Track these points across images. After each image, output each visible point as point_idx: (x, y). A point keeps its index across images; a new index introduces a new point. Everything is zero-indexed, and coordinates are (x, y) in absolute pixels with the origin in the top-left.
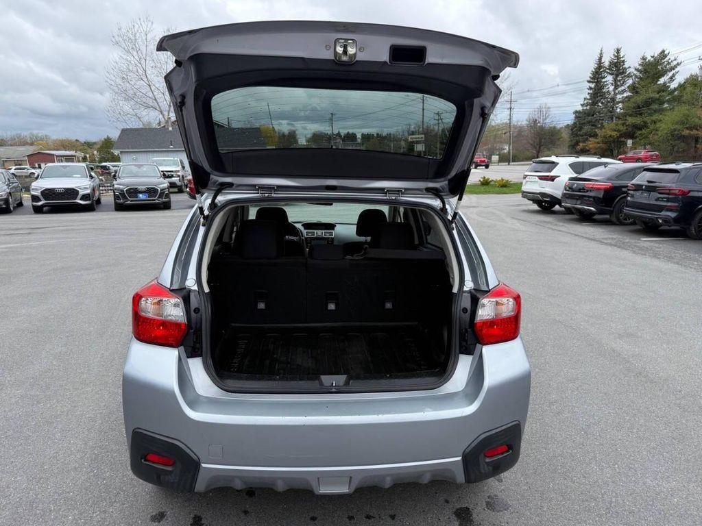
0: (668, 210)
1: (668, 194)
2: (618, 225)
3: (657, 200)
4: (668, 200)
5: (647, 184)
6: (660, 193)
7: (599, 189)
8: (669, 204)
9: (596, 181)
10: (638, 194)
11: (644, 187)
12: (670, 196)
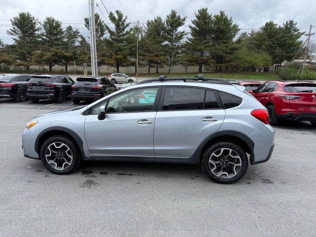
0: (51, 93)
1: (50, 87)
2: (20, 102)
3: (45, 89)
4: (50, 89)
5: (38, 83)
6: (46, 87)
7: (8, 86)
8: (51, 91)
9: (7, 82)
10: (34, 87)
11: (38, 84)
12: (51, 88)
